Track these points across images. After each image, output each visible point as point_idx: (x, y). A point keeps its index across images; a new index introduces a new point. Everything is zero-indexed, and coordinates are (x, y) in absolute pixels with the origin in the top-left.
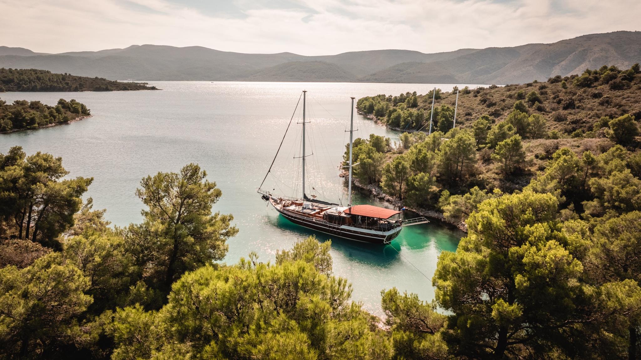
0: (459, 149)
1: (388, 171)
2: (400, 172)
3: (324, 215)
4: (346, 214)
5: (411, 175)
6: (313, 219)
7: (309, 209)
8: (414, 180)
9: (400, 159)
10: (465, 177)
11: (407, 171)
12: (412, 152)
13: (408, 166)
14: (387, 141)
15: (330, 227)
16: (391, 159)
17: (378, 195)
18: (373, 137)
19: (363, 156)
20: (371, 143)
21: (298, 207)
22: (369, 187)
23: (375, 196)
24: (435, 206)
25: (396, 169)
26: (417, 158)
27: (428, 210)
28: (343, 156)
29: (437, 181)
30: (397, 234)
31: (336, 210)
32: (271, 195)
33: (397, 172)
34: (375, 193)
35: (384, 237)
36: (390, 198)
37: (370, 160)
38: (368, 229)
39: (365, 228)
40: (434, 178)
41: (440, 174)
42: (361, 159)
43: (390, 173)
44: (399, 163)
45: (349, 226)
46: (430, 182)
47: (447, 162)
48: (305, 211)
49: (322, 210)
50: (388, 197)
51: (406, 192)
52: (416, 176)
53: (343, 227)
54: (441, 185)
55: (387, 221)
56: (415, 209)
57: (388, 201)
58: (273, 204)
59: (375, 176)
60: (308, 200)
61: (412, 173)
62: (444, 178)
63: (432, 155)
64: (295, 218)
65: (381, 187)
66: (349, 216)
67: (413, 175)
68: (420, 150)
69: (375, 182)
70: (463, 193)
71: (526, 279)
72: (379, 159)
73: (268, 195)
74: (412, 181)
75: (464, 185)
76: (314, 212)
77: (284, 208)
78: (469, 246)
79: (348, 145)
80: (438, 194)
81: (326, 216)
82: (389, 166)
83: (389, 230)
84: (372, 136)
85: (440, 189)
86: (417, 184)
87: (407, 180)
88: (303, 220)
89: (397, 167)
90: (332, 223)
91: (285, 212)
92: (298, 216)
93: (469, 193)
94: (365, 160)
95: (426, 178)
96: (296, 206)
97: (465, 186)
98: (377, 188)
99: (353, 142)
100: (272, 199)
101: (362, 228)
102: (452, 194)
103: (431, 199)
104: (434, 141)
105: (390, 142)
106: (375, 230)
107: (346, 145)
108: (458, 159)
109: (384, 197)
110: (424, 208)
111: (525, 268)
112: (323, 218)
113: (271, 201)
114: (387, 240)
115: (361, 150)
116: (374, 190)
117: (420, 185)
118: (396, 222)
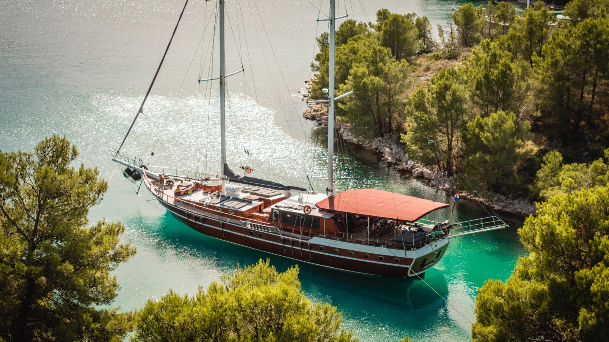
0: (586, 53)
1: (420, 106)
2: (447, 109)
3: (271, 214)
4: (321, 210)
5: (473, 117)
6: (245, 224)
7: (236, 199)
8: (481, 127)
9: (447, 79)
10: (602, 118)
11: (465, 106)
12: (478, 59)
13: (467, 95)
14: (422, 25)
15: (285, 241)
16: (428, 73)
17: (396, 164)
18: (386, 18)
19: (360, 69)
20: (382, 33)
21: (209, 196)
22: (375, 144)
23: (390, 164)
24: (528, 190)
25: (440, 101)
26: (486, 77)
27: (514, 198)
28: (313, 66)
29: (535, 129)
30: (439, 254)
31: (300, 201)
32: (145, 167)
33: (442, 109)
34: (390, 159)
35: (408, 261)
36: (426, 170)
37: (377, 80)
38: (372, 244)
39: (366, 243)
40: (527, 124)
41: (542, 112)
42: (355, 77)
43: (425, 111)
44: (447, 88)
45: (329, 237)
46: (518, 132)
47: (557, 84)
48: (228, 204)
49: (268, 203)
50: (420, 168)
51: (462, 157)
52: (486, 119)
53: (315, 240)
54: (544, 138)
55: (416, 226)
56: (483, 196)
57: (421, 177)
58: (153, 187)
59: (390, 117)
60: (234, 179)
61: (477, 111)
62: (550, 121)
63: (523, 67)
64: (204, 220)
65: (405, 144)
66: (328, 216)
67: (478, 116)
68: (494, 56)
69: (390, 130)
70: (589, 159)
71: (593, 314)
72: (401, 76)
73: (137, 167)
74: (477, 130)
75: (597, 138)
76: (249, 207)
77: (178, 198)
78: (529, 271)
79: (325, 37)
80: (537, 159)
81: (276, 215)
82: (421, 94)
83: (418, 246)
84: (383, 15)
85: (543, 147)
86: (486, 138)
87: (464, 127)
88: (224, 226)
89: (440, 96)
90: (290, 231)
91: (181, 207)
92: (212, 217)
93: (601, 159)
94: (365, 80)
95: (509, 124)
96: (206, 193)
97: (599, 141)
98: (394, 147)
99: (337, 29)
100: (149, 176)
101: (359, 242)
102: (567, 160)
103: (519, 171)
104: (531, 32)
105: (428, 28)
106: (389, 247)
107: (319, 36)
108: (584, 78)
109: (412, 168)
110: (503, 194)
111: (594, 300)
112: (270, 220)
113: (147, 181)
114: (415, 269)
115: (355, 53)
116: (387, 150)
117: (495, 139)
118: (436, 228)
